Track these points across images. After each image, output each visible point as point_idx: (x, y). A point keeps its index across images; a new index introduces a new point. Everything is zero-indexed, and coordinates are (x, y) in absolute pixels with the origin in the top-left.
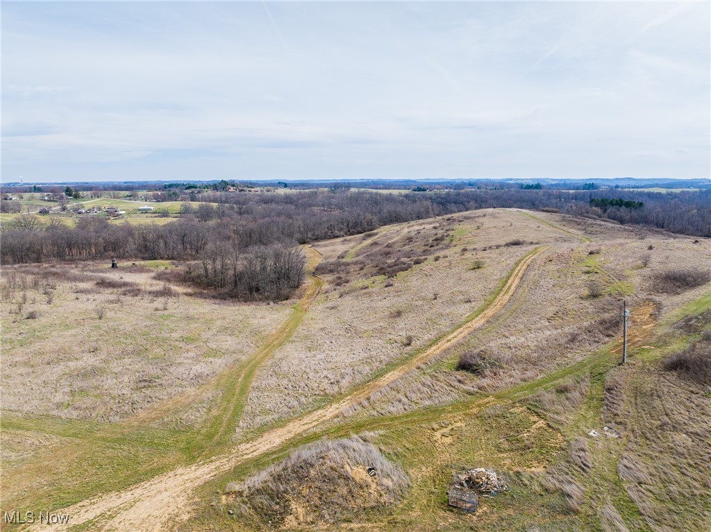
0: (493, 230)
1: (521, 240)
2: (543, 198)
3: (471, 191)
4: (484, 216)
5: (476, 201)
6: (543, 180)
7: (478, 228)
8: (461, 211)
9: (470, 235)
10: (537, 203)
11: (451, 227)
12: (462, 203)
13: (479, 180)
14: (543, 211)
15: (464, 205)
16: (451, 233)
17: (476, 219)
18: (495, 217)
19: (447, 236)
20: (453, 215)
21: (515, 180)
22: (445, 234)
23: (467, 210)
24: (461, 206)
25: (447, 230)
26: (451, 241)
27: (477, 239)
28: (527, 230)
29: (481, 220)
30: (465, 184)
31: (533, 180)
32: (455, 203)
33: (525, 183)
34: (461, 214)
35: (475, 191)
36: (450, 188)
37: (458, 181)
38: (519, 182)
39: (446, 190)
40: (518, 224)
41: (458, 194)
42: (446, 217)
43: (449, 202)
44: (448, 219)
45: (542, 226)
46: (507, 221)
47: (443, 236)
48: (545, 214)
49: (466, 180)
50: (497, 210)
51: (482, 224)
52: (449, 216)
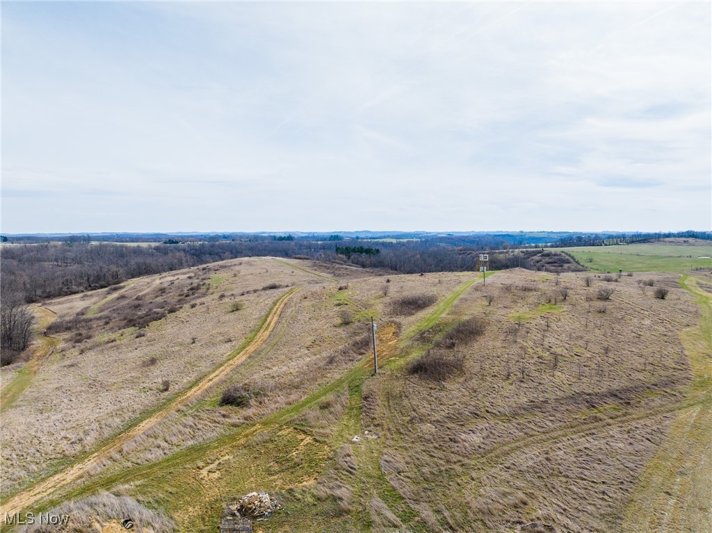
0: (249, 277)
1: (277, 284)
2: (295, 248)
3: (226, 243)
4: (240, 264)
5: (231, 252)
6: (294, 233)
7: (235, 275)
8: (217, 261)
9: (227, 283)
10: (290, 252)
11: (207, 276)
12: (217, 254)
13: (233, 233)
14: (296, 258)
15: (219, 256)
16: (207, 282)
17: (232, 268)
18: (251, 265)
19: (203, 285)
20: (209, 265)
21: (268, 233)
22: (201, 283)
23: (222, 260)
24: (216, 256)
25: (203, 279)
26: (208, 289)
27: (234, 286)
28: (282, 276)
29: (237, 268)
30: (220, 236)
31: (285, 233)
32: (210, 254)
33: (278, 235)
34: (217, 263)
35: (230, 243)
36: (204, 241)
37: (212, 235)
38: (272, 234)
39: (199, 243)
40: (273, 270)
41: (212, 246)
42: (201, 267)
43: (204, 254)
44: (204, 269)
45: (295, 271)
46: (263, 269)
47: (199, 285)
48: (297, 261)
49: (220, 233)
50: (252, 259)
51: (239, 272)
52: (205, 266)
